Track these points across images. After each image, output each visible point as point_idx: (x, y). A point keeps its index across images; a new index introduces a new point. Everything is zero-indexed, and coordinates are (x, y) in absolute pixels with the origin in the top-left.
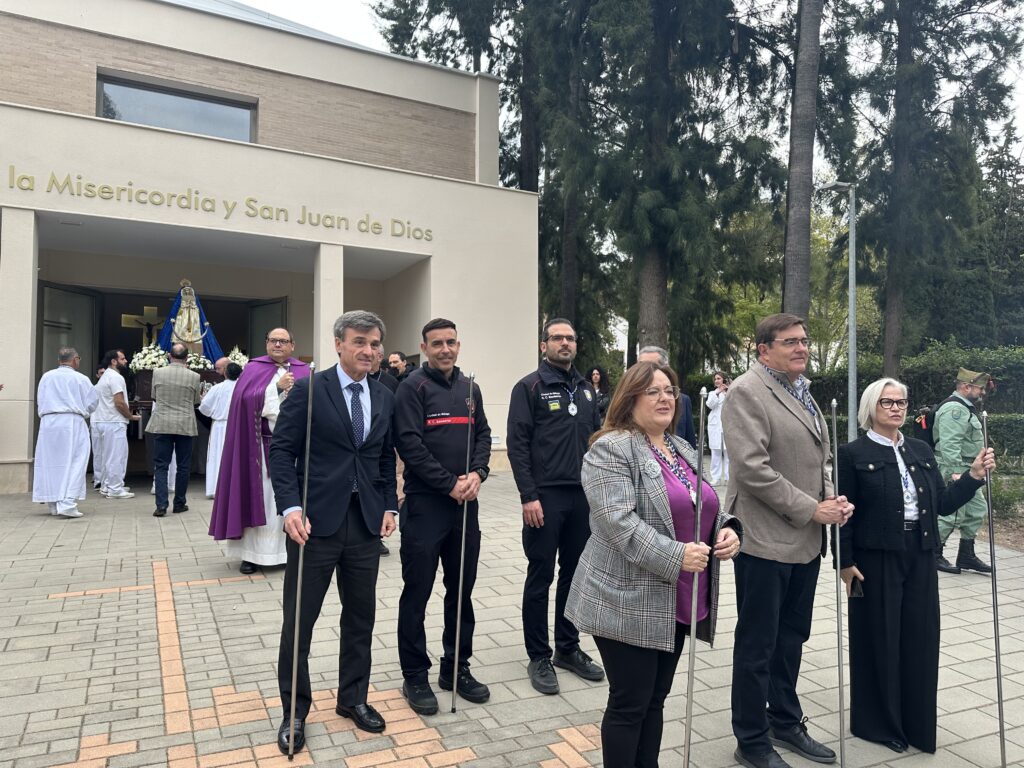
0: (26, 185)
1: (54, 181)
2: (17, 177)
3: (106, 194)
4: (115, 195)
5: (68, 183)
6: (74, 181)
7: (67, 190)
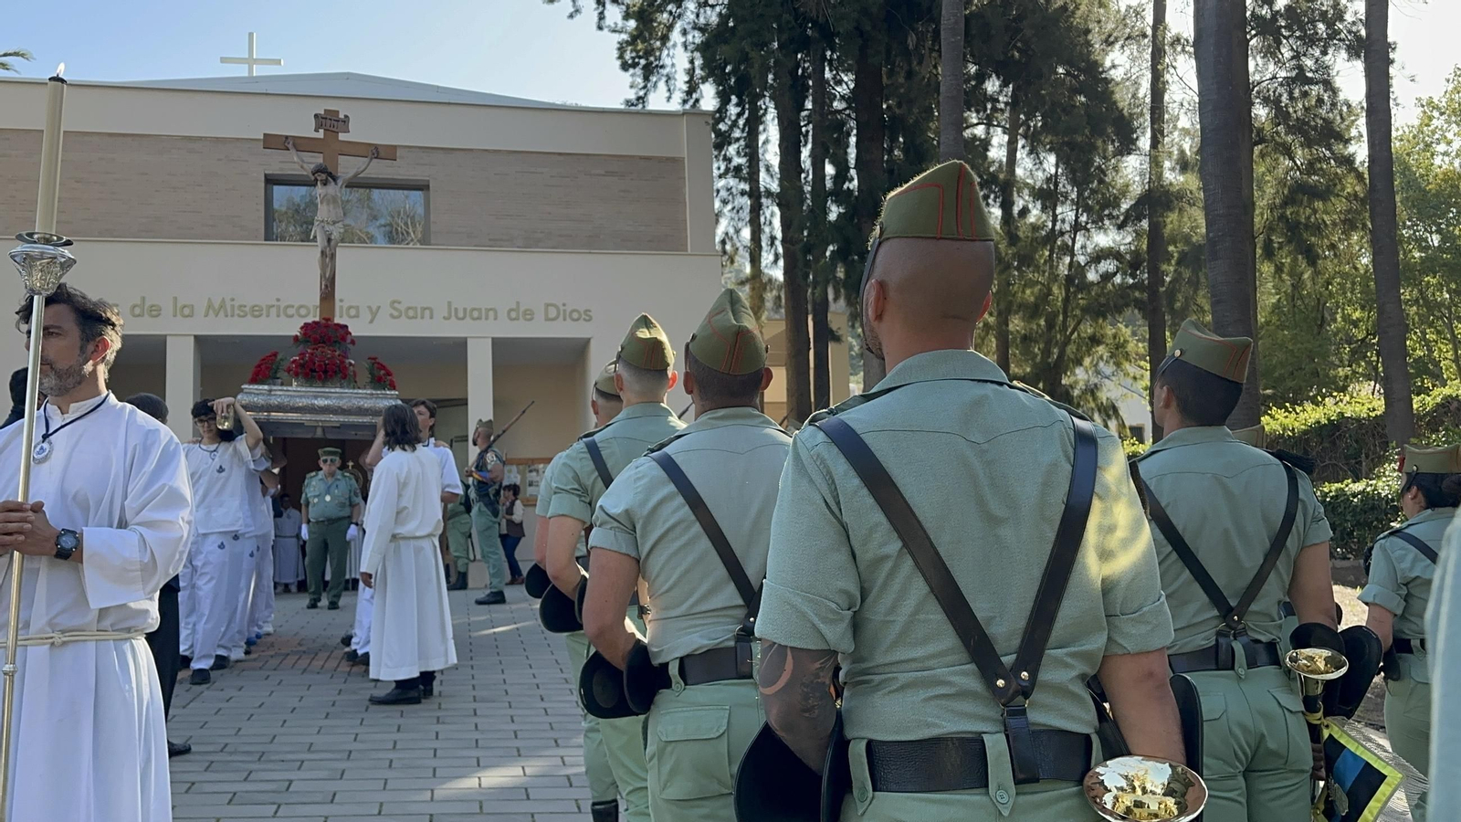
0: (186, 311)
1: (210, 306)
2: (179, 306)
3: (256, 312)
4: (264, 312)
5: (223, 305)
6: (228, 304)
7: (222, 313)
